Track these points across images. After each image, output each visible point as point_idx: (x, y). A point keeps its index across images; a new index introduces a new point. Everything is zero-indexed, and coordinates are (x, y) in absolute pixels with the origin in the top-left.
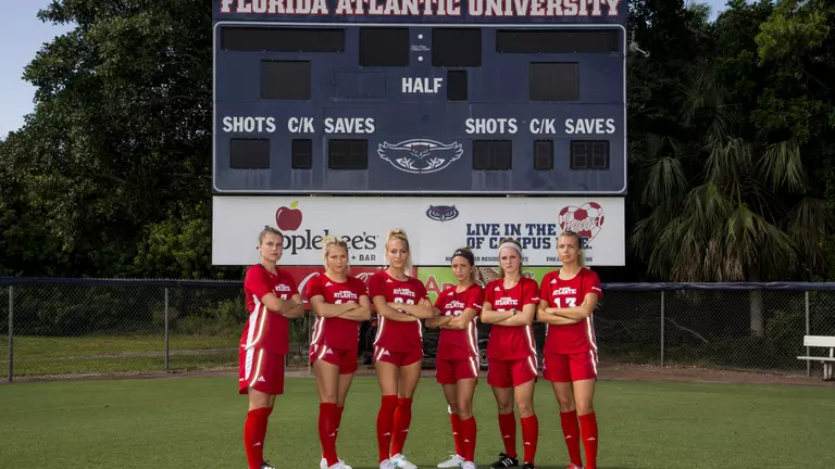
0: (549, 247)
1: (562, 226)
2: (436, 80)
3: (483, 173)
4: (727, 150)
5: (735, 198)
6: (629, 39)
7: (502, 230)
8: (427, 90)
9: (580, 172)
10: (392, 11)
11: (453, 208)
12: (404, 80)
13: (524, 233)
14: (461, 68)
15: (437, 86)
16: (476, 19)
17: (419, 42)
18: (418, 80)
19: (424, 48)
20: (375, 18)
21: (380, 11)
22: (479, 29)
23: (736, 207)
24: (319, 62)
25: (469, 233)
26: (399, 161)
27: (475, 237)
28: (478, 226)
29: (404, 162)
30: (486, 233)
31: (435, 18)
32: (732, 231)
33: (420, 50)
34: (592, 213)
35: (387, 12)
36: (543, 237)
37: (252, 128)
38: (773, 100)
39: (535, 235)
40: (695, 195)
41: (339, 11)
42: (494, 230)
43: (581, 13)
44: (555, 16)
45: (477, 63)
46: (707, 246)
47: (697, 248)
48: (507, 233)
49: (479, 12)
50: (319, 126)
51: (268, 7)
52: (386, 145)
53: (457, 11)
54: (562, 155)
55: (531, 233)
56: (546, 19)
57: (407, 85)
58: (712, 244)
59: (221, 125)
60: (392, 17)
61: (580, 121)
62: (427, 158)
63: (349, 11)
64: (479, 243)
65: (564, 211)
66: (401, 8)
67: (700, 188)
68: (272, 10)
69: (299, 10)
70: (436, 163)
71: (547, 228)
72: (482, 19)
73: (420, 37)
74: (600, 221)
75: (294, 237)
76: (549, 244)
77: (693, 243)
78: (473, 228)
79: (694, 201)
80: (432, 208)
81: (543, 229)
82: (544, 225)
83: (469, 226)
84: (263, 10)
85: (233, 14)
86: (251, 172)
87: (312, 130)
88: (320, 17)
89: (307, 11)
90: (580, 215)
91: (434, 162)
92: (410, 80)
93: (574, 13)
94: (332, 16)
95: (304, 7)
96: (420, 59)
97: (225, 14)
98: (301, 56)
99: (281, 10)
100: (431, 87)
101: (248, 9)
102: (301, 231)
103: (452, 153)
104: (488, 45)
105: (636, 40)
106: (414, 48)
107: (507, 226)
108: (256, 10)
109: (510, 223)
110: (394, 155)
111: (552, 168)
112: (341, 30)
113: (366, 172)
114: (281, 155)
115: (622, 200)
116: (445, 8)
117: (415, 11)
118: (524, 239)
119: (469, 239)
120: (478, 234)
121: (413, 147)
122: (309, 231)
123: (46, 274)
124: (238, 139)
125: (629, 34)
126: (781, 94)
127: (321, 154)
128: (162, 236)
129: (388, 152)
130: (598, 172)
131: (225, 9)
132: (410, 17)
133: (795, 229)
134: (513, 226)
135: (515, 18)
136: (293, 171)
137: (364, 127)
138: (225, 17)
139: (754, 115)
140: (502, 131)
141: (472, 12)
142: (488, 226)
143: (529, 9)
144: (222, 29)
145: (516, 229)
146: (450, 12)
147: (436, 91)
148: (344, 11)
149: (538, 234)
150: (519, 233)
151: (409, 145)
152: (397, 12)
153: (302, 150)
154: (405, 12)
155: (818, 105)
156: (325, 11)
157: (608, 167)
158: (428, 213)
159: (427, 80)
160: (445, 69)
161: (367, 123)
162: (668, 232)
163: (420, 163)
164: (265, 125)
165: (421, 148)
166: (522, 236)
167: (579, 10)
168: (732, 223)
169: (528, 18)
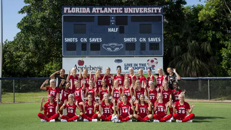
0: (145, 69)
1: (148, 64)
2: (117, 29)
3: (128, 51)
4: (192, 44)
5: (194, 56)
6: (163, 18)
7: (133, 65)
8: (114, 31)
9: (152, 51)
10: (106, 12)
11: (121, 60)
12: (109, 29)
13: (139, 66)
14: (123, 26)
15: (117, 30)
16: (126, 14)
17: (112, 19)
18: (112, 29)
19: (114, 21)
20: (102, 14)
21: (103, 12)
22: (127, 16)
23: (194, 58)
24: (88, 24)
25: (125, 66)
26: (108, 48)
27: (126, 67)
28: (127, 64)
29: (109, 49)
30: (129, 66)
31: (116, 13)
32: (193, 64)
33: (113, 21)
34: (155, 61)
35: (105, 12)
36: (143, 67)
37: (72, 41)
38: (203, 31)
39: (141, 66)
40: (184, 55)
41: (93, 12)
42: (131, 65)
43: (152, 12)
44: (146, 13)
45: (127, 24)
46: (187, 68)
47: (185, 69)
48: (134, 66)
49: (127, 12)
50: (88, 40)
51: (75, 11)
52: (104, 45)
53: (122, 12)
54: (148, 47)
55: (140, 66)
56: (143, 13)
57: (110, 30)
58: (188, 68)
59: (64, 40)
60: (106, 13)
61: (152, 38)
62: (115, 48)
63: (95, 12)
64: (127, 68)
65: (148, 60)
66: (108, 11)
67: (185, 53)
68: (76, 12)
69: (83, 12)
70: (117, 49)
71: (144, 65)
72: (128, 13)
73: (113, 18)
74: (157, 63)
75: (82, 67)
76: (145, 68)
77: (183, 68)
78: (126, 65)
79: (184, 57)
80: (116, 60)
81: (143, 65)
82: (143, 64)
83: (125, 64)
84: (74, 12)
85: (67, 13)
86: (72, 52)
87: (86, 41)
88: (88, 13)
89: (85, 12)
90: (152, 61)
91: (116, 49)
92: (110, 29)
93: (150, 12)
94: (91, 13)
95: (84, 11)
96: (113, 23)
97: (65, 13)
98: (84, 23)
99: (79, 12)
100: (115, 30)
101: (71, 12)
102: (84, 66)
103: (121, 46)
104: (129, 20)
105: (165, 18)
106: (111, 21)
107: (134, 64)
108: (73, 12)
109: (135, 63)
110: (106, 47)
111: (145, 50)
112: (93, 17)
113: (100, 51)
114: (79, 47)
115: (162, 58)
116: (119, 11)
117: (111, 12)
118: (139, 67)
119: (125, 67)
120: (127, 66)
121: (111, 45)
122: (86, 66)
123: (17, 77)
124: (68, 44)
125: (164, 17)
126: (205, 30)
127: (89, 47)
128: (48, 66)
129: (105, 46)
130: (156, 51)
131: (65, 12)
132: (110, 13)
133: (210, 64)
134: (136, 64)
135: (136, 13)
136: (82, 51)
137: (99, 40)
138: (65, 14)
139: (198, 35)
140: (133, 41)
141: (125, 12)
142: (130, 64)
143: (139, 11)
144: (64, 17)
145: (137, 65)
146: (120, 12)
147: (117, 31)
148: (94, 12)
149: (142, 66)
150: (137, 66)
151: (110, 45)
152: (107, 12)
153: (84, 46)
154: (109, 12)
155: (214, 32)
156: (89, 12)
157: (159, 49)
158: (115, 61)
159: (114, 29)
160: (119, 26)
161: (100, 39)
162: (177, 65)
163: (113, 49)
164: (75, 40)
165: (113, 45)
166: (138, 67)
167: (151, 11)
168: (193, 62)
169: (139, 13)
